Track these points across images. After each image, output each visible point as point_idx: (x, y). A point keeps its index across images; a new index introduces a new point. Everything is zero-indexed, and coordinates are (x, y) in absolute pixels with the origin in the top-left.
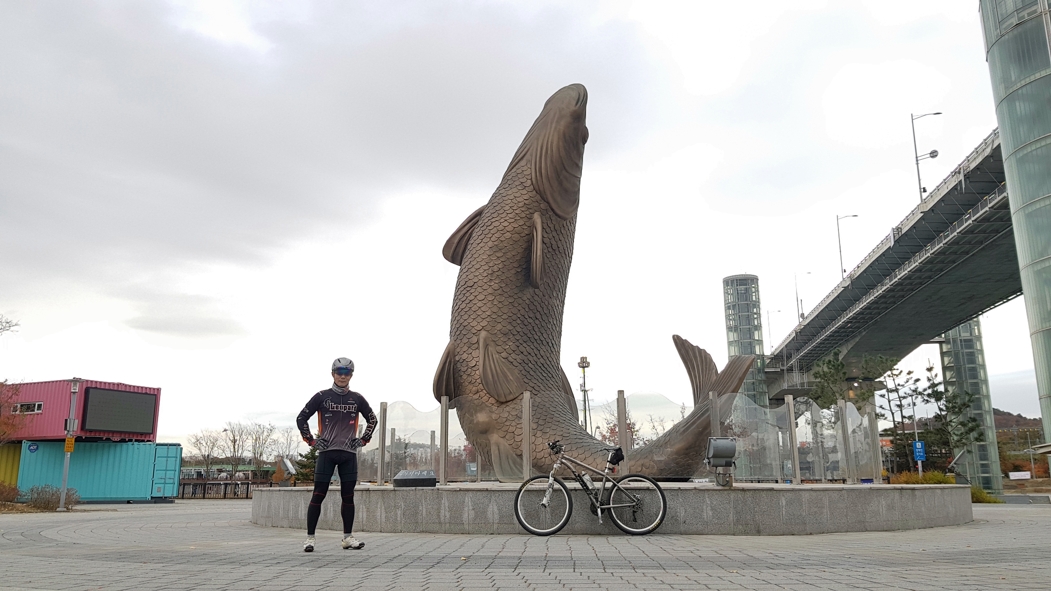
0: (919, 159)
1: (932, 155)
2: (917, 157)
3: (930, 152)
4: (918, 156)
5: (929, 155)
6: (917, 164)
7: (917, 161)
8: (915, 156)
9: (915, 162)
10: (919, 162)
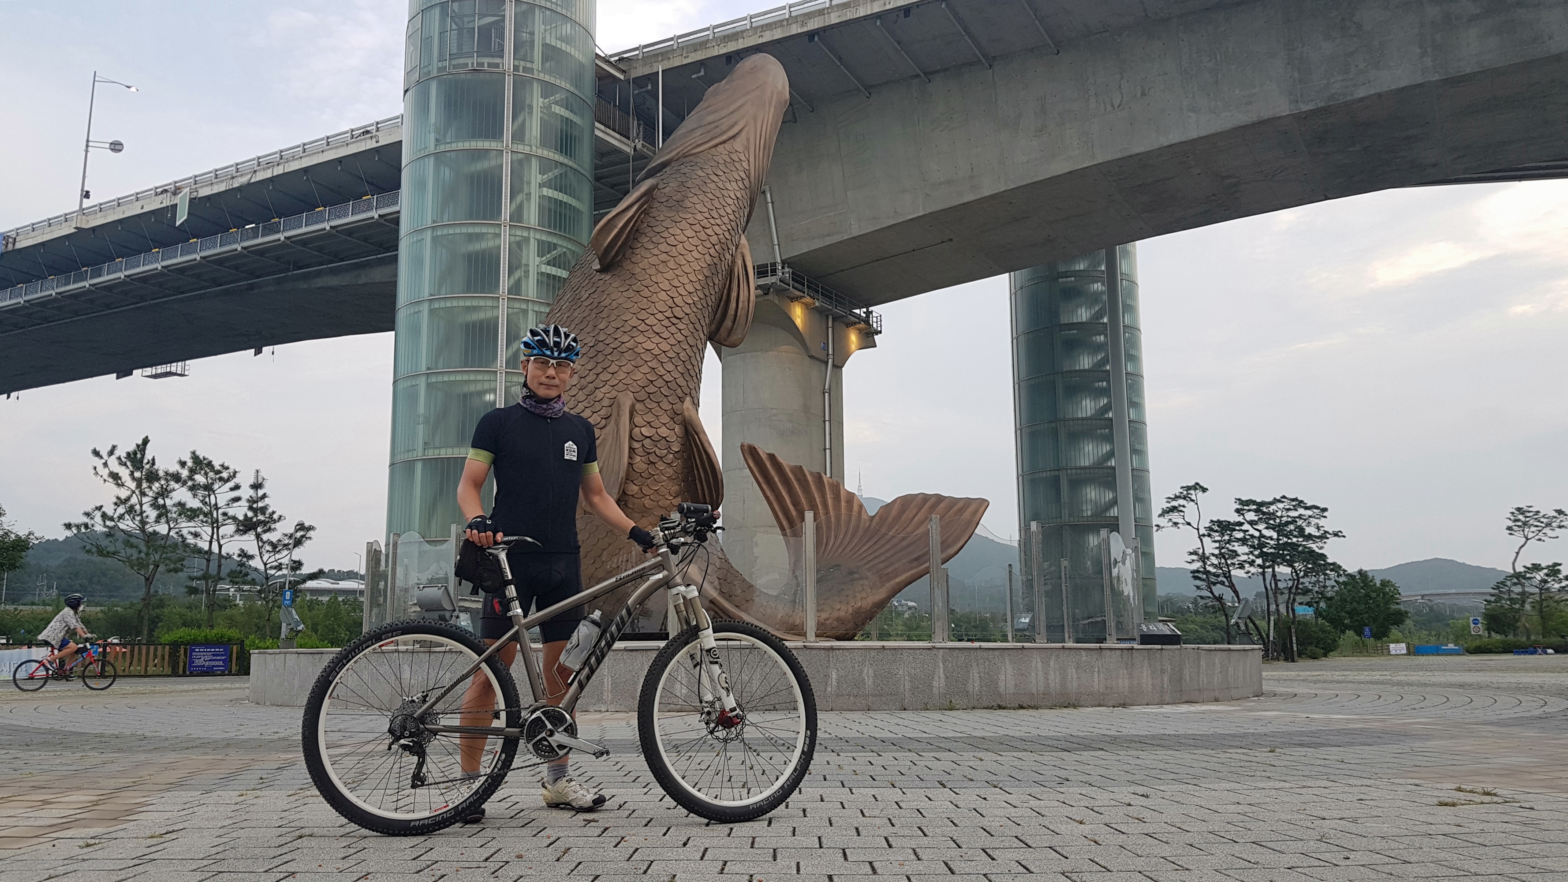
0: (90, 144)
1: (113, 147)
2: (88, 141)
3: (110, 141)
4: (90, 139)
5: (108, 146)
6: (87, 151)
7: (87, 146)
8: (86, 138)
9: (84, 147)
10: (90, 149)
